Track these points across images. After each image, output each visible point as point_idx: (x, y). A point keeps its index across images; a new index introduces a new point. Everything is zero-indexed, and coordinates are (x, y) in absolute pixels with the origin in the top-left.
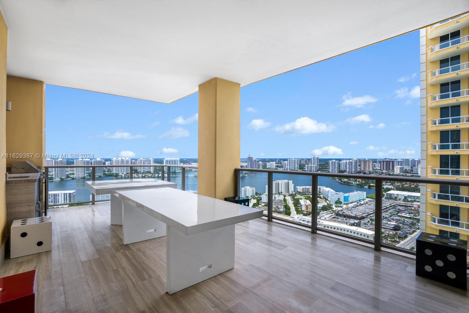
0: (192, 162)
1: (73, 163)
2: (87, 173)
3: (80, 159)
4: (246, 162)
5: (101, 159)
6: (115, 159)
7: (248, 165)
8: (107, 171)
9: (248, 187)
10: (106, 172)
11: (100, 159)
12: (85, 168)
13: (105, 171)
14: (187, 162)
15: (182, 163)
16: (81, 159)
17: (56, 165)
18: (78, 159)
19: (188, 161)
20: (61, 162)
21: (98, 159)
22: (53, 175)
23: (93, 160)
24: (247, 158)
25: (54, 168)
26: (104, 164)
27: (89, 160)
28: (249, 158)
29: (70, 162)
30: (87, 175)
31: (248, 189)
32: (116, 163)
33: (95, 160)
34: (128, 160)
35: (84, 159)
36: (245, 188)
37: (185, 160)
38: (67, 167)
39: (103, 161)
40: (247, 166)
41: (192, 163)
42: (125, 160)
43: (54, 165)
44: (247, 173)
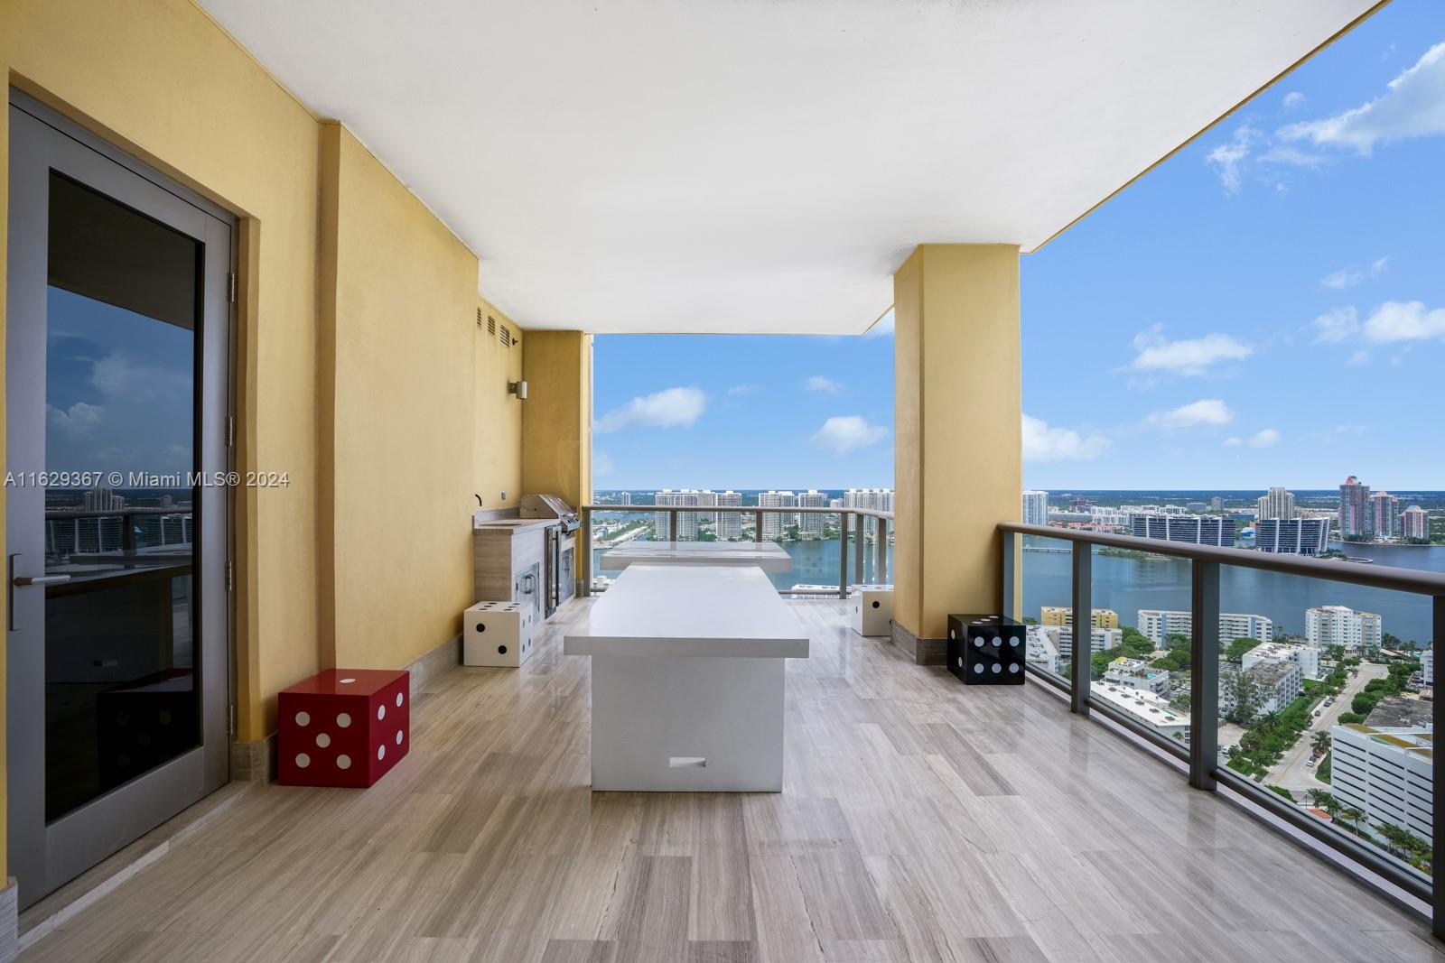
0: (1094, 504)
1: (755, 501)
2: (785, 529)
3: (770, 493)
4: (1334, 506)
5: (819, 491)
6: (853, 491)
7: (1344, 518)
8: (833, 525)
9: (1342, 610)
10: (832, 529)
11: (815, 492)
12: (782, 514)
13: (827, 525)
14: (1075, 504)
15: (1055, 505)
16: (774, 493)
17: (722, 507)
18: (767, 492)
19: (1078, 500)
20: (732, 500)
21: (812, 492)
22: (715, 531)
23: (800, 494)
24: (1338, 488)
25: (717, 513)
26: (827, 504)
27: (790, 494)
28: (1348, 491)
29: (750, 499)
30: (785, 533)
31: (1339, 618)
32: (856, 502)
33: (805, 494)
34: (888, 495)
35: (779, 493)
36: (1327, 611)
37: (1066, 495)
38: (743, 511)
39: (825, 496)
40: (1336, 521)
41: (1094, 507)
42: (880, 496)
43: (717, 506)
44: (1338, 551)
